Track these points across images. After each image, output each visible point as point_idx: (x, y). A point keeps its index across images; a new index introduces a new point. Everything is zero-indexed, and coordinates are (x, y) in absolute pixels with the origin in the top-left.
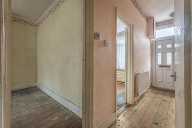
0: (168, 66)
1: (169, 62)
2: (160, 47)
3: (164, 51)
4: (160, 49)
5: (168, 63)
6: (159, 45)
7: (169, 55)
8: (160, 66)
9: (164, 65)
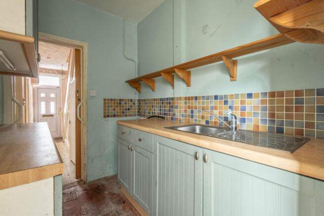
0: (52, 116)
1: (53, 111)
2: (43, 95)
3: (48, 100)
4: (43, 98)
5: (51, 112)
6: (43, 93)
7: (53, 104)
8: (44, 116)
9: (48, 114)
